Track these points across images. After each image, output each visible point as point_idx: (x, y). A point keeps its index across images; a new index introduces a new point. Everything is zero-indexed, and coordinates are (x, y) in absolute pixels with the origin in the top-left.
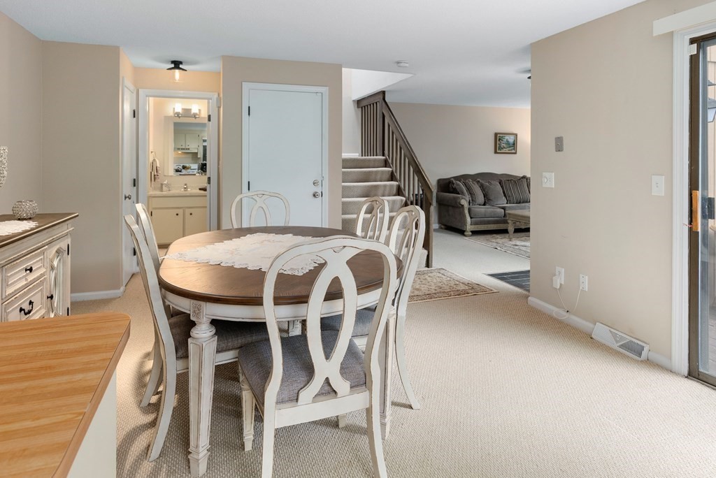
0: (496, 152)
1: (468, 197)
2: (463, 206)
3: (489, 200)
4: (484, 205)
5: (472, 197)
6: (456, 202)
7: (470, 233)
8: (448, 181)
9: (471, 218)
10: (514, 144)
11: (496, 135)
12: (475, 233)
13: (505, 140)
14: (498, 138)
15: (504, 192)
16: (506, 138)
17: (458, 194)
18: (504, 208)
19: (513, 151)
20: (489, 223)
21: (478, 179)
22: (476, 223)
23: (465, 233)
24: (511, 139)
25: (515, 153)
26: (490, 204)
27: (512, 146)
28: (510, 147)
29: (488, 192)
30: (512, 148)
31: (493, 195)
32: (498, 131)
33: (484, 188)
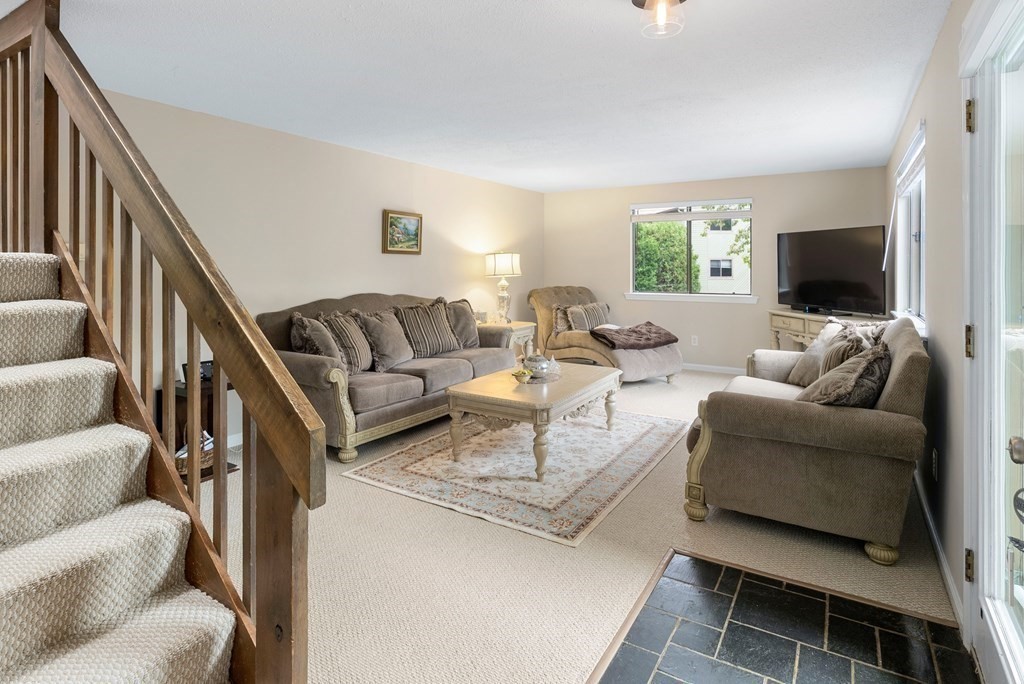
0: (385, 250)
1: (339, 356)
2: (334, 385)
3: (383, 356)
4: (373, 369)
5: (348, 355)
6: (316, 377)
7: (355, 453)
8: (285, 318)
9: (356, 414)
10: (416, 235)
11: (385, 214)
12: (364, 449)
13: (401, 226)
14: (388, 219)
15: (407, 335)
16: (403, 221)
17: (317, 352)
18: (420, 374)
19: (415, 249)
20: (395, 415)
21: (354, 310)
22: (368, 425)
23: (342, 455)
24: (411, 224)
25: (419, 253)
26: (383, 365)
27: (413, 239)
28: (409, 241)
29: (379, 339)
30: (413, 243)
31: (387, 343)
32: (389, 207)
33: (370, 330)
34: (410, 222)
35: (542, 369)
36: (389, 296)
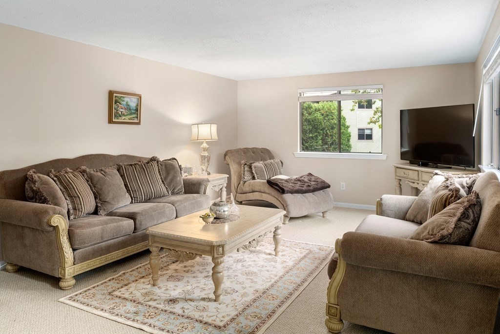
0: (110, 121)
1: (65, 204)
2: (56, 228)
3: (104, 202)
4: (96, 212)
5: (73, 202)
6: (40, 223)
7: (74, 282)
9: (74, 250)
10: (137, 110)
11: (111, 93)
12: (80, 278)
13: (124, 103)
14: (113, 98)
15: (126, 186)
16: (126, 99)
17: (45, 201)
18: (132, 216)
19: (136, 121)
20: (109, 249)
21: (83, 167)
22: (84, 258)
23: (62, 284)
24: (133, 103)
25: (139, 123)
26: (104, 210)
27: (134, 113)
28: (131, 114)
29: (101, 189)
30: (134, 116)
31: (108, 193)
32: (113, 89)
33: (95, 182)
34: (131, 101)
35: (224, 211)
36: (115, 156)
